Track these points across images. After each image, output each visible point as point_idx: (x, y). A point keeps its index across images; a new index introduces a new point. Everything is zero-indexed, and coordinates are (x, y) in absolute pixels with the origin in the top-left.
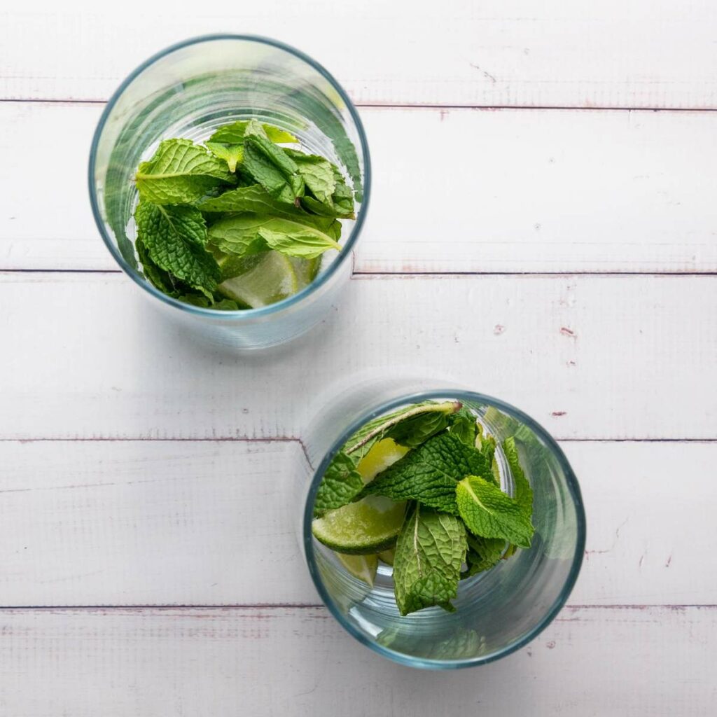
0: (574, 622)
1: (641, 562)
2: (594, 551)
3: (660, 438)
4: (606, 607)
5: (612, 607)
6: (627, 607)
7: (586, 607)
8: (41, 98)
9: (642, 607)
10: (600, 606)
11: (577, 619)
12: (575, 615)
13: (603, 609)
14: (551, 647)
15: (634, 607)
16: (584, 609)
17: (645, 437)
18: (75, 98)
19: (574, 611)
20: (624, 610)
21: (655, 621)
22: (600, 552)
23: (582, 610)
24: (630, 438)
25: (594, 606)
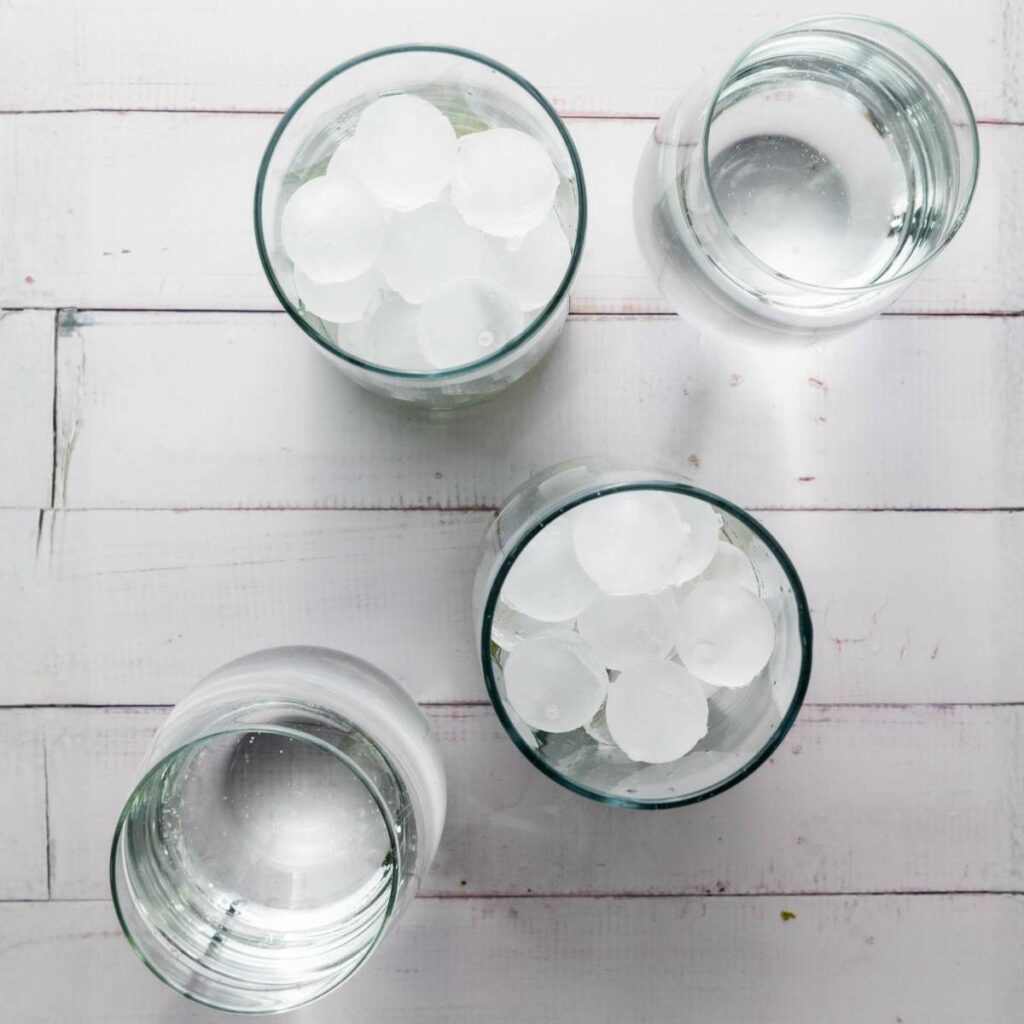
0: (824, 723)
1: (902, 653)
2: (847, 641)
3: (925, 506)
4: (862, 705)
5: (868, 705)
6: (886, 705)
7: (838, 705)
8: (198, 108)
9: (903, 706)
10: (854, 705)
11: (827, 720)
12: (826, 715)
13: (857, 708)
14: (796, 753)
15: (894, 706)
16: (836, 708)
17: (907, 506)
18: (238, 108)
19: (824, 710)
20: (882, 709)
21: (919, 723)
22: (855, 641)
23: (833, 709)
24: (890, 506)
25: (847, 705)
